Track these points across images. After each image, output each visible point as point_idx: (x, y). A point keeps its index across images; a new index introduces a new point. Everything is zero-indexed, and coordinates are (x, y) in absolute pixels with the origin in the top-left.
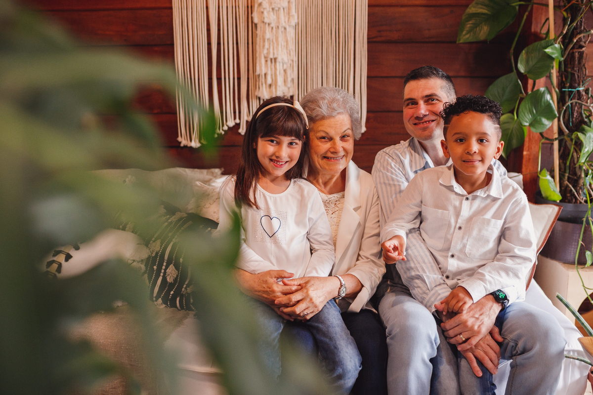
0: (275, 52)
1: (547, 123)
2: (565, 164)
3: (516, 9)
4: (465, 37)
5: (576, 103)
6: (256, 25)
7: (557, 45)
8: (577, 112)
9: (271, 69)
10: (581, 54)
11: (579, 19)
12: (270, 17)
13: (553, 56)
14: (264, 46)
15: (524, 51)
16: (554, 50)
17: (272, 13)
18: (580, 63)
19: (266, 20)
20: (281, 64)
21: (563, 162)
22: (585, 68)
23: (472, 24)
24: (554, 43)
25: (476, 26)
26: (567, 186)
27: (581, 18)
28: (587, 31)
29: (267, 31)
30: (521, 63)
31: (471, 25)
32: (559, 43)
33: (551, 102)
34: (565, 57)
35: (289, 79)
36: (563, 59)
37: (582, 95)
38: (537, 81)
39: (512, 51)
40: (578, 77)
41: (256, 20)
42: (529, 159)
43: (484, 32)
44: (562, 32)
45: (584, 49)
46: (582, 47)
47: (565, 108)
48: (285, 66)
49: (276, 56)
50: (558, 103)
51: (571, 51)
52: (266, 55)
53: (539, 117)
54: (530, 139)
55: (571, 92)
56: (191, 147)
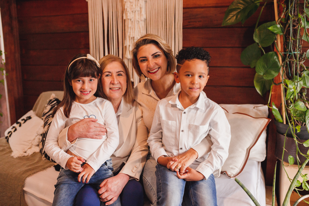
4: (227, 22)
6: (125, 20)
9: (132, 43)
10: (295, 30)
13: (275, 32)
14: (128, 31)
15: (257, 29)
16: (275, 28)
18: (294, 36)
19: (129, 18)
29: (130, 23)
34: (285, 33)
44: (280, 17)
49: (133, 36)
51: (288, 29)
52: (129, 36)
53: (269, 70)
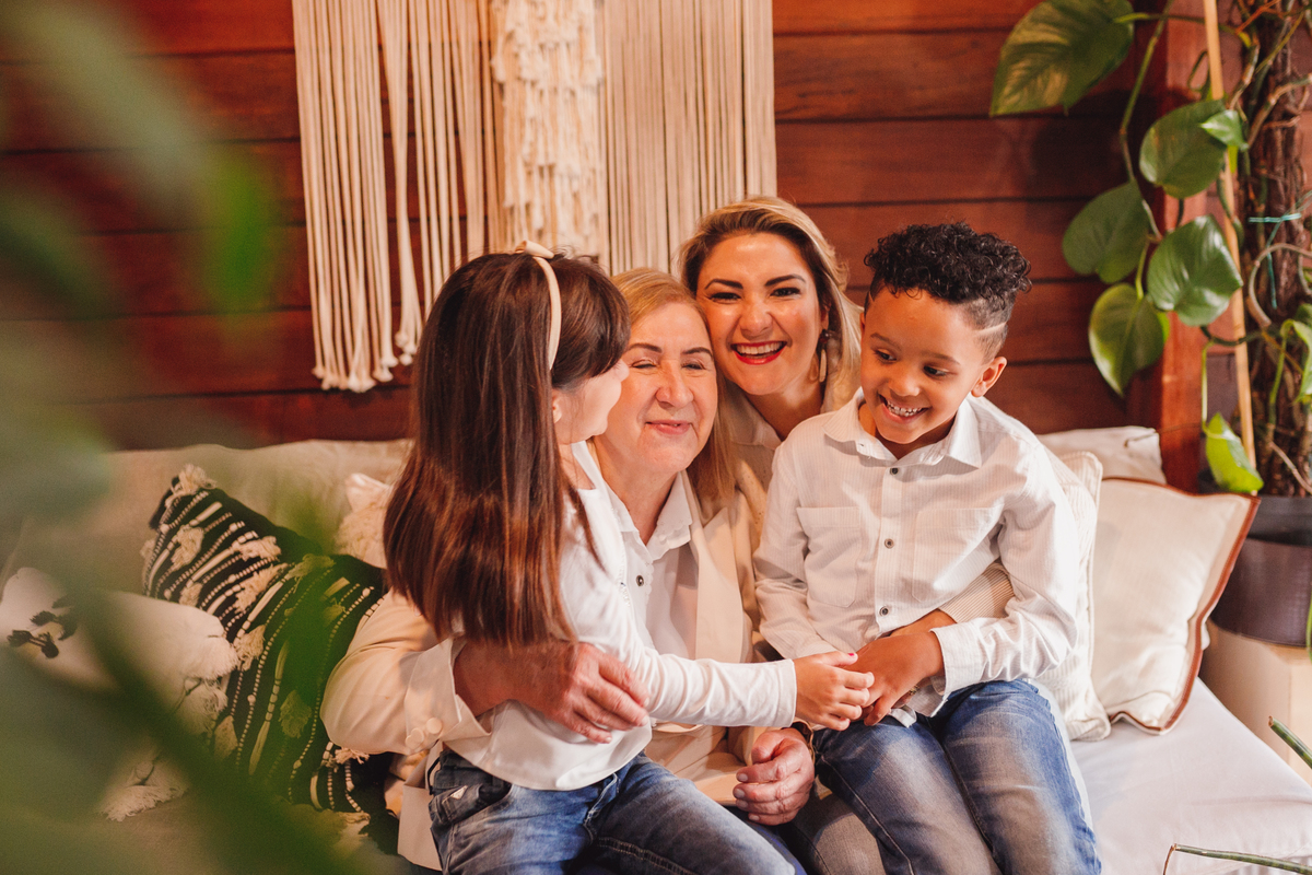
0: (550, 149)
1: (1216, 301)
2: (1265, 401)
3: (1126, 30)
4: (1009, 100)
5: (1284, 251)
6: (501, 86)
7: (1231, 114)
8: (1288, 273)
9: (542, 193)
10: (1289, 134)
11: (1279, 48)
12: (534, 66)
13: (1224, 139)
14: (522, 136)
15: (1152, 131)
16: (1224, 125)
17: (539, 57)
18: (1287, 155)
19: (527, 74)
20: (566, 181)
21: (1261, 398)
22: (1301, 168)
23: (1025, 68)
24: (1223, 108)
25: (1034, 73)
26: (1274, 455)
27: (1285, 47)
28: (1299, 79)
29: (529, 101)
30: (1148, 159)
31: (1023, 72)
32: (1235, 109)
33: (1224, 250)
34: (1252, 139)
35: (587, 216)
36: (1245, 147)
37: (1298, 233)
38: (1188, 202)
39: (1123, 131)
40: (1286, 188)
41: (501, 75)
42: (1178, 394)
43: (1054, 88)
44: (1241, 82)
45: (1294, 121)
46: (1288, 116)
47: (1258, 263)
48: (576, 185)
49: (551, 160)
50: (1241, 252)
51: (1265, 126)
52: (528, 159)
53: (1196, 290)
54: (1177, 346)
55: (1270, 226)
56: (348, 392)
